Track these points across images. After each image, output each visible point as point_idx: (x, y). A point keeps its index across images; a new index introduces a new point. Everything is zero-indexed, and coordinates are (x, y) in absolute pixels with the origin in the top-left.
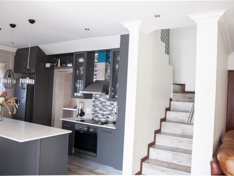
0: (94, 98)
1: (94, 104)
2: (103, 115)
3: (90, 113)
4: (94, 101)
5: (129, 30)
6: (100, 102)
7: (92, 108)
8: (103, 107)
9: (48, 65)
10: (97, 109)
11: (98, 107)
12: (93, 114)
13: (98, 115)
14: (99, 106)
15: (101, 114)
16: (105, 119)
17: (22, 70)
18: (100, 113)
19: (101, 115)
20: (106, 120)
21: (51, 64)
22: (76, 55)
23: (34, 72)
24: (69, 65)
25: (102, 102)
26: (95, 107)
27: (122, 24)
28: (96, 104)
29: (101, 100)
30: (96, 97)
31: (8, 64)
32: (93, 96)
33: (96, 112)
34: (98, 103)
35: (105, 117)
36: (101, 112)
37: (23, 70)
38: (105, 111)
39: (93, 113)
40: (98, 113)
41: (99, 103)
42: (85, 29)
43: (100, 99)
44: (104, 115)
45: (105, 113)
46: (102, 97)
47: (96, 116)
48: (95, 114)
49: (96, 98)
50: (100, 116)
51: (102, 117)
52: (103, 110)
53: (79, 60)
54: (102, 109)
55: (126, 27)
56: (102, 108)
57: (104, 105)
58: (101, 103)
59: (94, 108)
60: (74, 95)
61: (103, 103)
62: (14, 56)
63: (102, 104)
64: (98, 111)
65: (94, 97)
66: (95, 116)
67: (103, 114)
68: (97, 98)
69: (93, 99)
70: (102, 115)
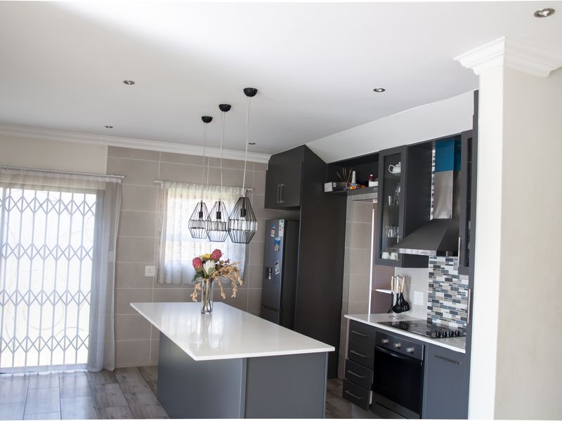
0: (432, 265)
1: (431, 281)
2: (453, 312)
3: (422, 304)
4: (431, 275)
5: (477, 74)
6: (446, 277)
7: (429, 292)
8: (452, 289)
9: (329, 187)
10: (440, 295)
11: (443, 291)
12: (429, 308)
13: (442, 310)
14: (443, 288)
15: (450, 308)
16: (458, 322)
17: (278, 202)
18: (445, 307)
19: (448, 311)
20: (461, 326)
21: (335, 183)
22: (385, 157)
23: (298, 205)
24: (372, 184)
25: (450, 277)
26: (435, 290)
27: (455, 59)
28: (437, 282)
29: (447, 271)
30: (435, 262)
31: (252, 189)
32: (430, 260)
33: (438, 302)
34: (441, 278)
35: (458, 317)
36: (449, 303)
37: (279, 200)
38: (459, 302)
39: (430, 304)
40: (443, 306)
41: (444, 280)
42: (375, 90)
43: (447, 268)
44: (456, 313)
45: (458, 306)
46: (450, 263)
47: (437, 313)
48: (435, 309)
49: (436, 267)
50: (447, 315)
51: (450, 316)
52: (453, 298)
53: (392, 168)
54: (450, 296)
55: (467, 67)
56: (450, 292)
57: (456, 286)
58: (447, 280)
59: (431, 292)
60: (381, 257)
61: (454, 279)
62: (265, 172)
63: (451, 283)
64: (440, 301)
65: (432, 262)
66: (434, 314)
67: (455, 308)
68: (439, 267)
69: (430, 269)
70: (451, 312)
